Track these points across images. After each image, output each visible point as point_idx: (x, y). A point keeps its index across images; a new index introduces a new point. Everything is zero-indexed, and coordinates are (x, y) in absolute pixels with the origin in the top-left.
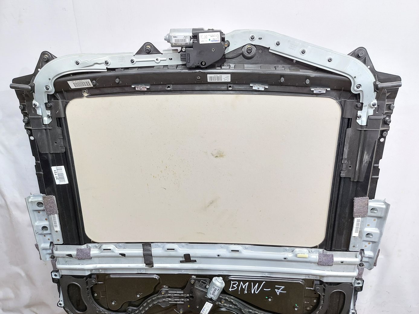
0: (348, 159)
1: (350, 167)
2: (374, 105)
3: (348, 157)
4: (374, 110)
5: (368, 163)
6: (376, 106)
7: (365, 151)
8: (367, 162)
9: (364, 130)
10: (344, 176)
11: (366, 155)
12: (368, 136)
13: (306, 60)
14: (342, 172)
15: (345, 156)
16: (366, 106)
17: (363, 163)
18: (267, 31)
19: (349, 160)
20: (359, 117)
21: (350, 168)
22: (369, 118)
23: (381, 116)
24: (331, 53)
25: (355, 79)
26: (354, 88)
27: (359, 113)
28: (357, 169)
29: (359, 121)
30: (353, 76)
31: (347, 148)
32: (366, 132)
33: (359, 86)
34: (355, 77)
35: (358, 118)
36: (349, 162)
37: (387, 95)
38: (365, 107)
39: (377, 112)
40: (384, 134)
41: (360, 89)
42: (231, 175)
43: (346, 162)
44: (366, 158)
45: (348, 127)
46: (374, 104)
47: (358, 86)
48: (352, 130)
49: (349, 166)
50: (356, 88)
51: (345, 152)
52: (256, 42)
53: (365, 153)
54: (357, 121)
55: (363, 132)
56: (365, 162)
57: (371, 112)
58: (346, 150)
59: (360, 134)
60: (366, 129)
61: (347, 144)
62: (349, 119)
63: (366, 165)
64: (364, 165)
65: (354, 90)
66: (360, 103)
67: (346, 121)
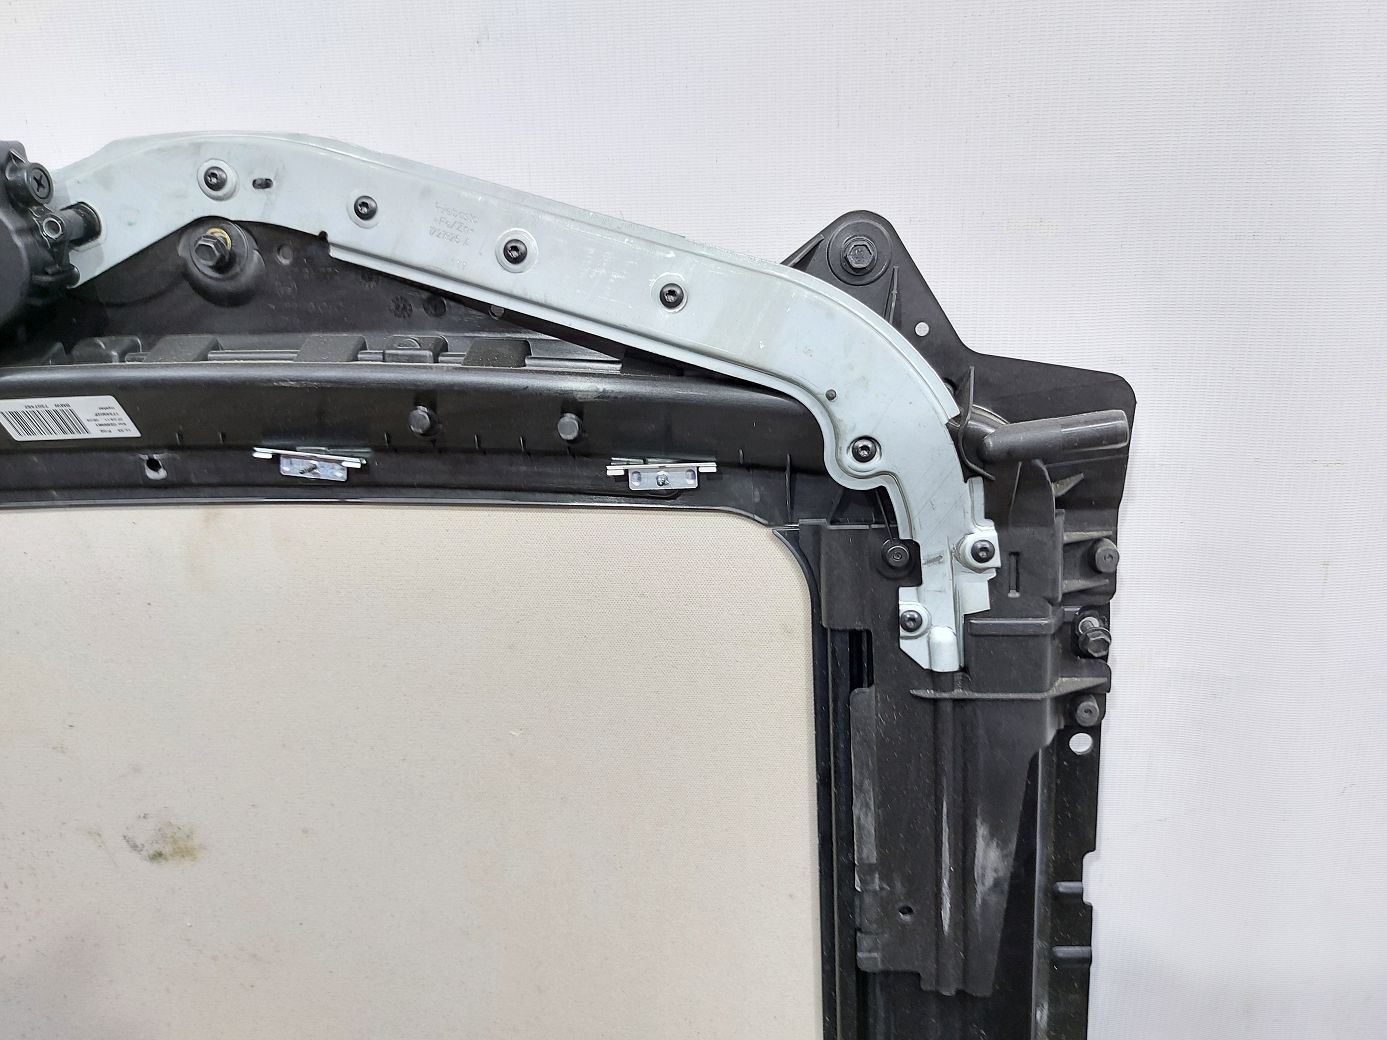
0: (885, 867)
1: (907, 910)
2: (982, 554)
3: (882, 857)
4: (991, 582)
5: (1006, 887)
6: (996, 561)
7: (978, 822)
8: (997, 883)
9: (955, 701)
10: (880, 966)
11: (987, 845)
12: (981, 732)
13: (542, 301)
14: (865, 942)
15: (867, 851)
16: (938, 559)
17: (980, 888)
18: (297, 136)
19: (895, 875)
20: (911, 625)
21: (907, 918)
22: (972, 632)
23: (1044, 616)
24: (672, 254)
25: (832, 406)
26: (839, 462)
27: (908, 601)
28: (946, 928)
29: (913, 647)
30: (822, 390)
31: (867, 805)
32: (969, 708)
33: (866, 449)
34: (831, 396)
35: (903, 632)
36: (898, 885)
37: (1057, 490)
38: (935, 567)
39: (1013, 594)
40: (1083, 717)
41: (875, 464)
42: (255, 956)
43: (876, 884)
44: (990, 860)
45: (856, 682)
46: (984, 549)
47: (860, 444)
48: (884, 700)
49: (901, 904)
50: (848, 459)
51: (859, 825)
52: (245, 206)
53: (982, 831)
54: (905, 645)
55: (948, 708)
56: (989, 881)
57: (977, 596)
58: (865, 818)
59: (935, 724)
60: (968, 694)
61: (867, 782)
62: (855, 636)
63: (998, 903)
64: (983, 900)
65: (843, 469)
66: (904, 542)
67: (842, 647)
